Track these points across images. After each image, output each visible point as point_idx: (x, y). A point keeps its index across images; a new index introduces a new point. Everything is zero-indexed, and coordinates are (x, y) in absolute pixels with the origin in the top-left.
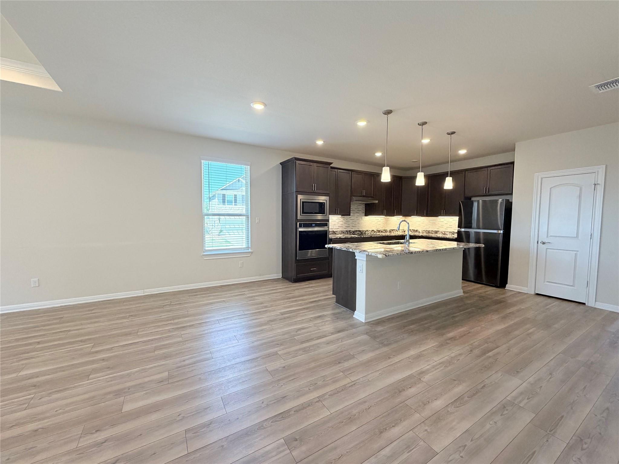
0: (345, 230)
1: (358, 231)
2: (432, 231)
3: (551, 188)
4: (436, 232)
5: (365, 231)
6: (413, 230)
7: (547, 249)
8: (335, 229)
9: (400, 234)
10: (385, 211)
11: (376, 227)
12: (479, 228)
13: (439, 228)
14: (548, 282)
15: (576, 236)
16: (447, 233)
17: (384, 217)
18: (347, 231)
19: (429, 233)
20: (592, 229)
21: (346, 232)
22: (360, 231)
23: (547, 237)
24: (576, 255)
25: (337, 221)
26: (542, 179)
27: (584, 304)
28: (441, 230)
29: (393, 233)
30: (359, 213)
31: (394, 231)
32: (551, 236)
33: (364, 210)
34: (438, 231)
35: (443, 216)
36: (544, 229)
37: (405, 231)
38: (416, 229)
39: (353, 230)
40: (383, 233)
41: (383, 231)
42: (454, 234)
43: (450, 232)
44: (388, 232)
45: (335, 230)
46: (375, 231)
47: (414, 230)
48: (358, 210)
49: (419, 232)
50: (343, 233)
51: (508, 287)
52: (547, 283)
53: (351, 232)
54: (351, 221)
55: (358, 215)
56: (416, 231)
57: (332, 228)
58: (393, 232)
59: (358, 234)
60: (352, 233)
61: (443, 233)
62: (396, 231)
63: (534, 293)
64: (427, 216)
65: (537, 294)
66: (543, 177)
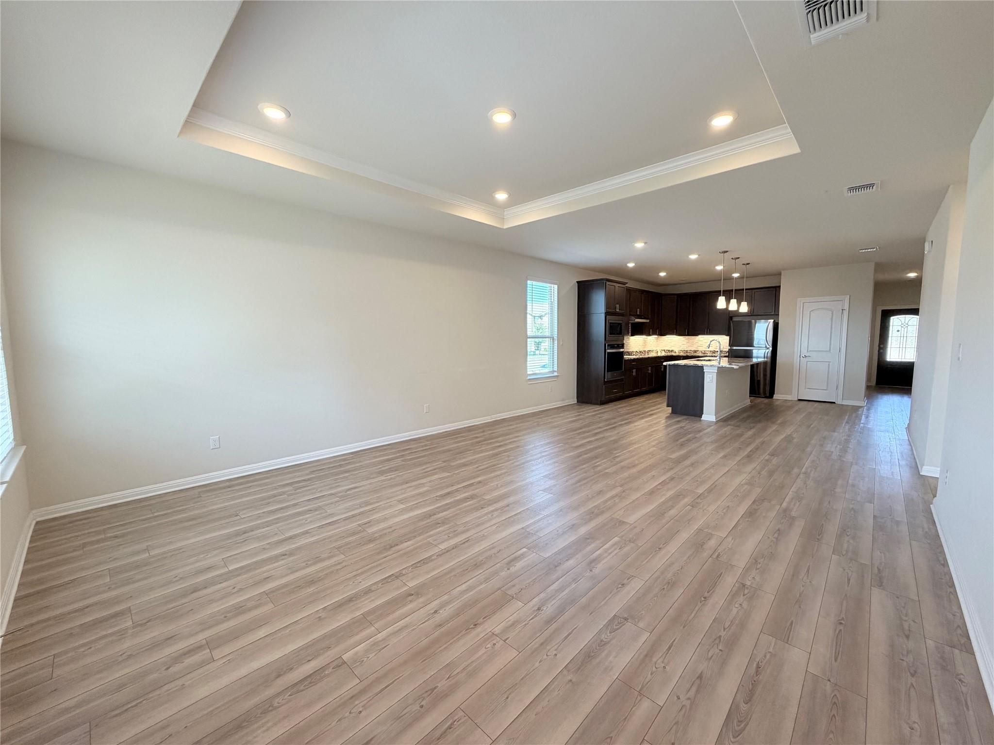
2: (691, 350)
3: (810, 312)
4: (695, 351)
7: (807, 361)
13: (697, 347)
14: (808, 388)
15: (828, 350)
16: (707, 352)
19: (686, 353)
20: (840, 344)
23: (808, 351)
24: (829, 365)
26: (803, 303)
27: (834, 403)
28: (700, 349)
32: (810, 351)
35: (707, 334)
36: (805, 344)
38: (671, 349)
43: (711, 351)
47: (669, 350)
49: (675, 352)
51: (775, 396)
52: (807, 390)
56: (672, 351)
61: (703, 352)
63: (796, 399)
64: (688, 335)
65: (799, 400)
66: (804, 301)
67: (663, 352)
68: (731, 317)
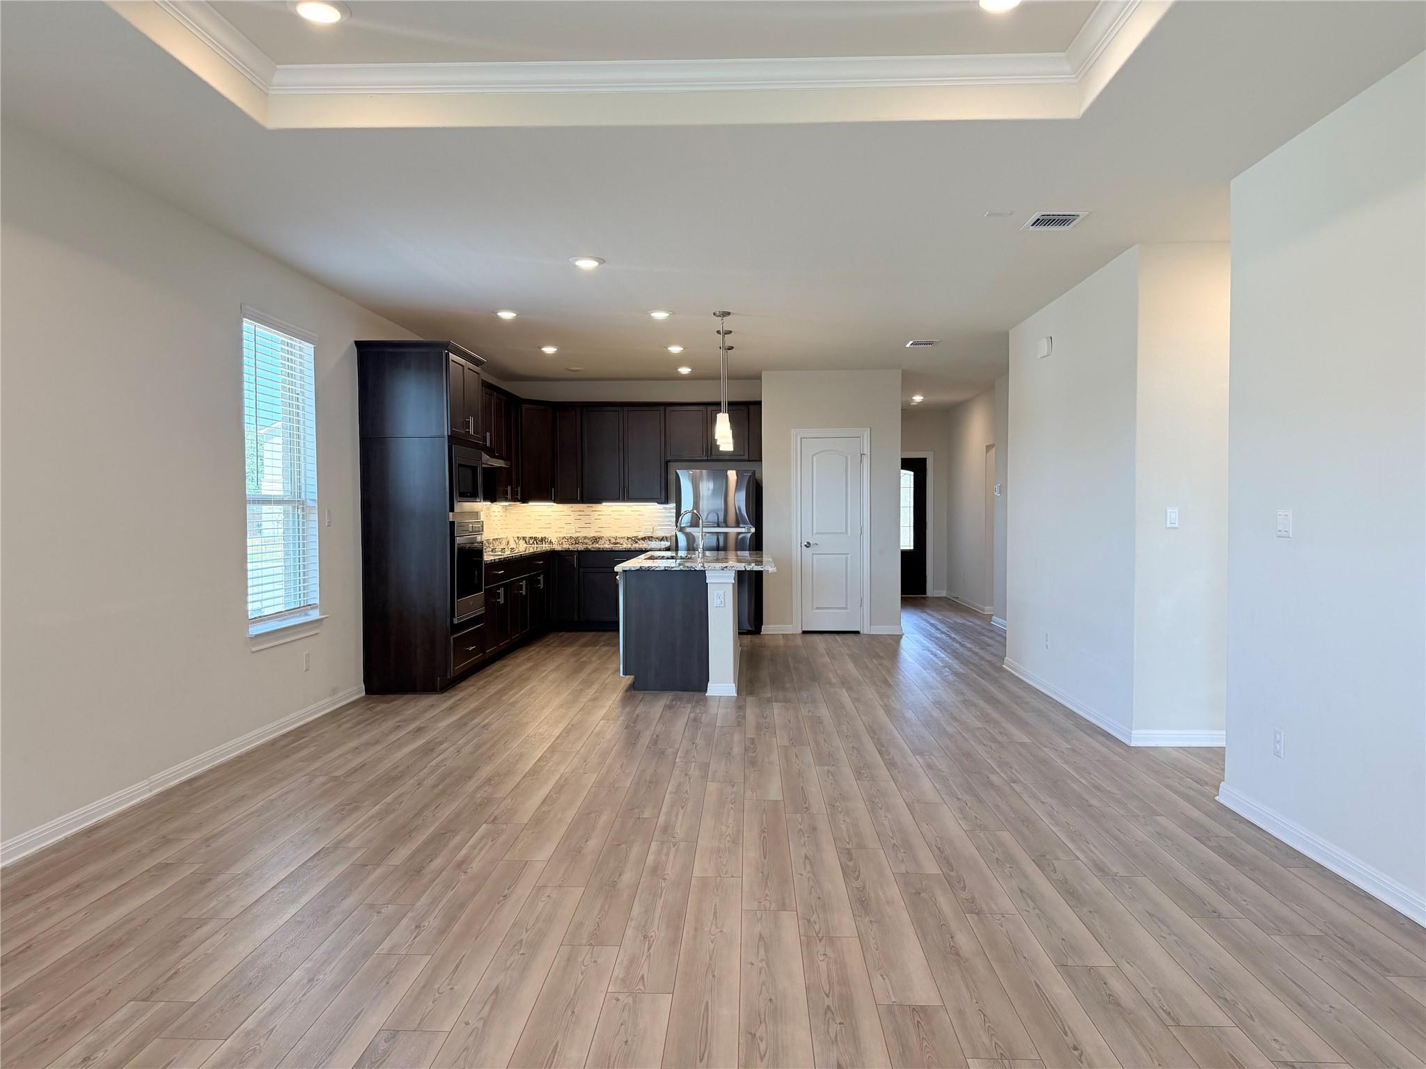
2: (585, 538)
3: (812, 457)
6: (531, 538)
7: (813, 554)
12: (727, 526)
13: (599, 529)
14: (817, 608)
15: (844, 532)
19: (576, 543)
23: (813, 534)
24: (846, 561)
26: (801, 438)
27: (857, 632)
28: (606, 533)
32: (817, 532)
34: (599, 538)
38: (539, 536)
42: (636, 542)
43: (628, 538)
47: (535, 539)
49: (552, 542)
51: (765, 629)
52: (817, 611)
56: (542, 540)
61: (613, 541)
63: (801, 631)
64: (582, 501)
65: (804, 632)
66: (802, 436)
67: (522, 542)
68: (667, 463)
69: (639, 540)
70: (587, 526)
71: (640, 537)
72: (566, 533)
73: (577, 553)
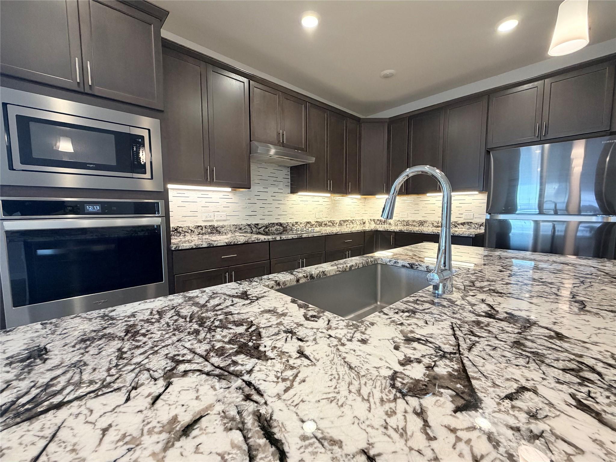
0: (244, 223)
1: (277, 224)
2: (414, 221)
4: (422, 223)
5: (293, 225)
6: (378, 220)
8: (217, 221)
9: (357, 229)
10: (330, 182)
11: (314, 215)
13: (425, 215)
17: (329, 195)
18: (249, 225)
19: (407, 225)
21: (247, 227)
22: (281, 225)
25: (223, 202)
29: (345, 227)
30: (277, 186)
31: (347, 223)
33: (289, 180)
34: (424, 222)
37: (364, 223)
39: (266, 222)
40: (328, 228)
41: (327, 222)
42: (456, 227)
44: (337, 224)
45: (216, 224)
46: (313, 223)
47: (381, 221)
48: (275, 179)
49: (390, 224)
50: (240, 229)
53: (260, 227)
54: (260, 204)
55: (276, 190)
56: (385, 222)
57: (209, 219)
58: (345, 224)
59: (277, 230)
60: (262, 229)
61: (436, 224)
62: (351, 223)
68: (488, 152)
69: (458, 224)
70: (416, 212)
71: (459, 222)
72: (401, 218)
73: (394, 234)
